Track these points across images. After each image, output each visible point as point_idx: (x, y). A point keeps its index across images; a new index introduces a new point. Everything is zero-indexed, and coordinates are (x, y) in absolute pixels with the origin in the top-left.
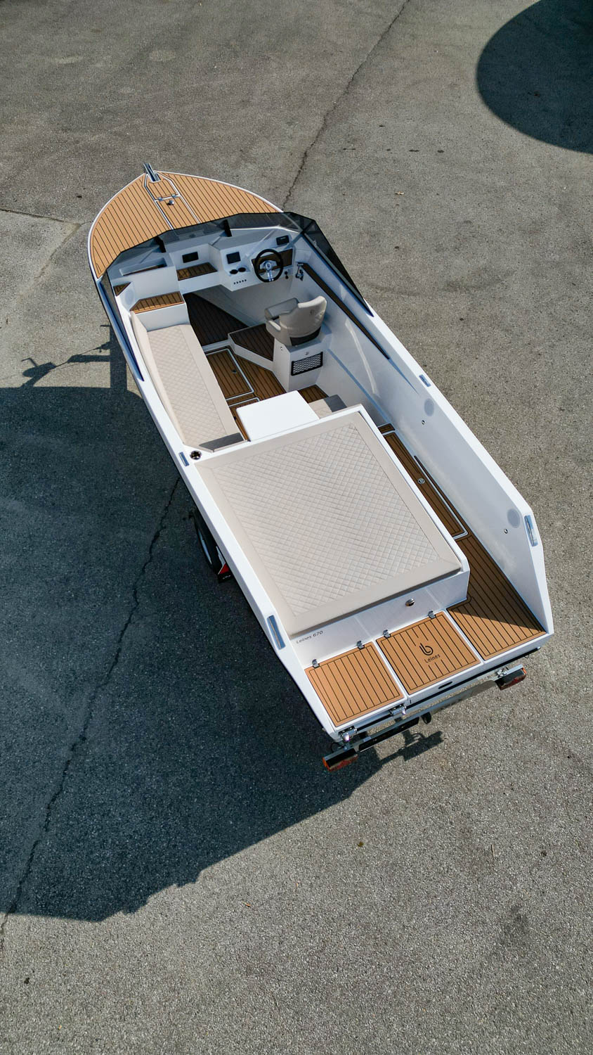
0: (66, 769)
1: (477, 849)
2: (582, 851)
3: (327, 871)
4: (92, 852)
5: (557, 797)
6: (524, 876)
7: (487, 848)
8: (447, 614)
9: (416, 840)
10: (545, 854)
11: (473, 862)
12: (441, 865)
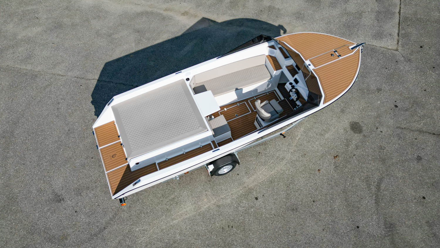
0: (131, 85)
1: (82, 191)
2: (74, 225)
3: (87, 149)
4: (107, 94)
5: (92, 220)
6: (71, 204)
7: (82, 194)
8: (127, 164)
9: (89, 173)
10: (76, 212)
11: (79, 189)
12: (81, 180)
